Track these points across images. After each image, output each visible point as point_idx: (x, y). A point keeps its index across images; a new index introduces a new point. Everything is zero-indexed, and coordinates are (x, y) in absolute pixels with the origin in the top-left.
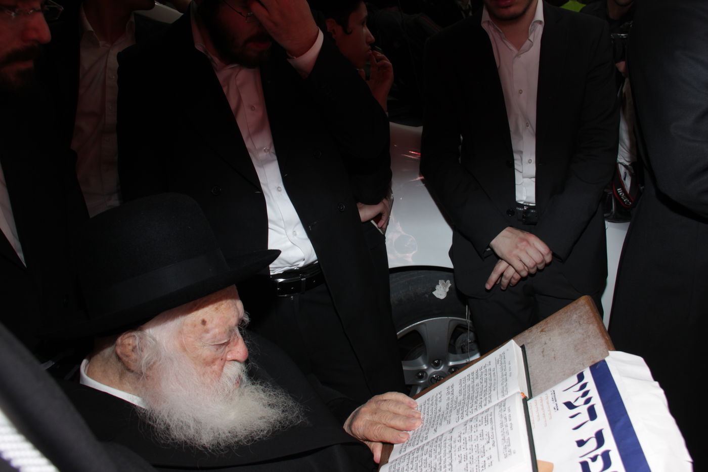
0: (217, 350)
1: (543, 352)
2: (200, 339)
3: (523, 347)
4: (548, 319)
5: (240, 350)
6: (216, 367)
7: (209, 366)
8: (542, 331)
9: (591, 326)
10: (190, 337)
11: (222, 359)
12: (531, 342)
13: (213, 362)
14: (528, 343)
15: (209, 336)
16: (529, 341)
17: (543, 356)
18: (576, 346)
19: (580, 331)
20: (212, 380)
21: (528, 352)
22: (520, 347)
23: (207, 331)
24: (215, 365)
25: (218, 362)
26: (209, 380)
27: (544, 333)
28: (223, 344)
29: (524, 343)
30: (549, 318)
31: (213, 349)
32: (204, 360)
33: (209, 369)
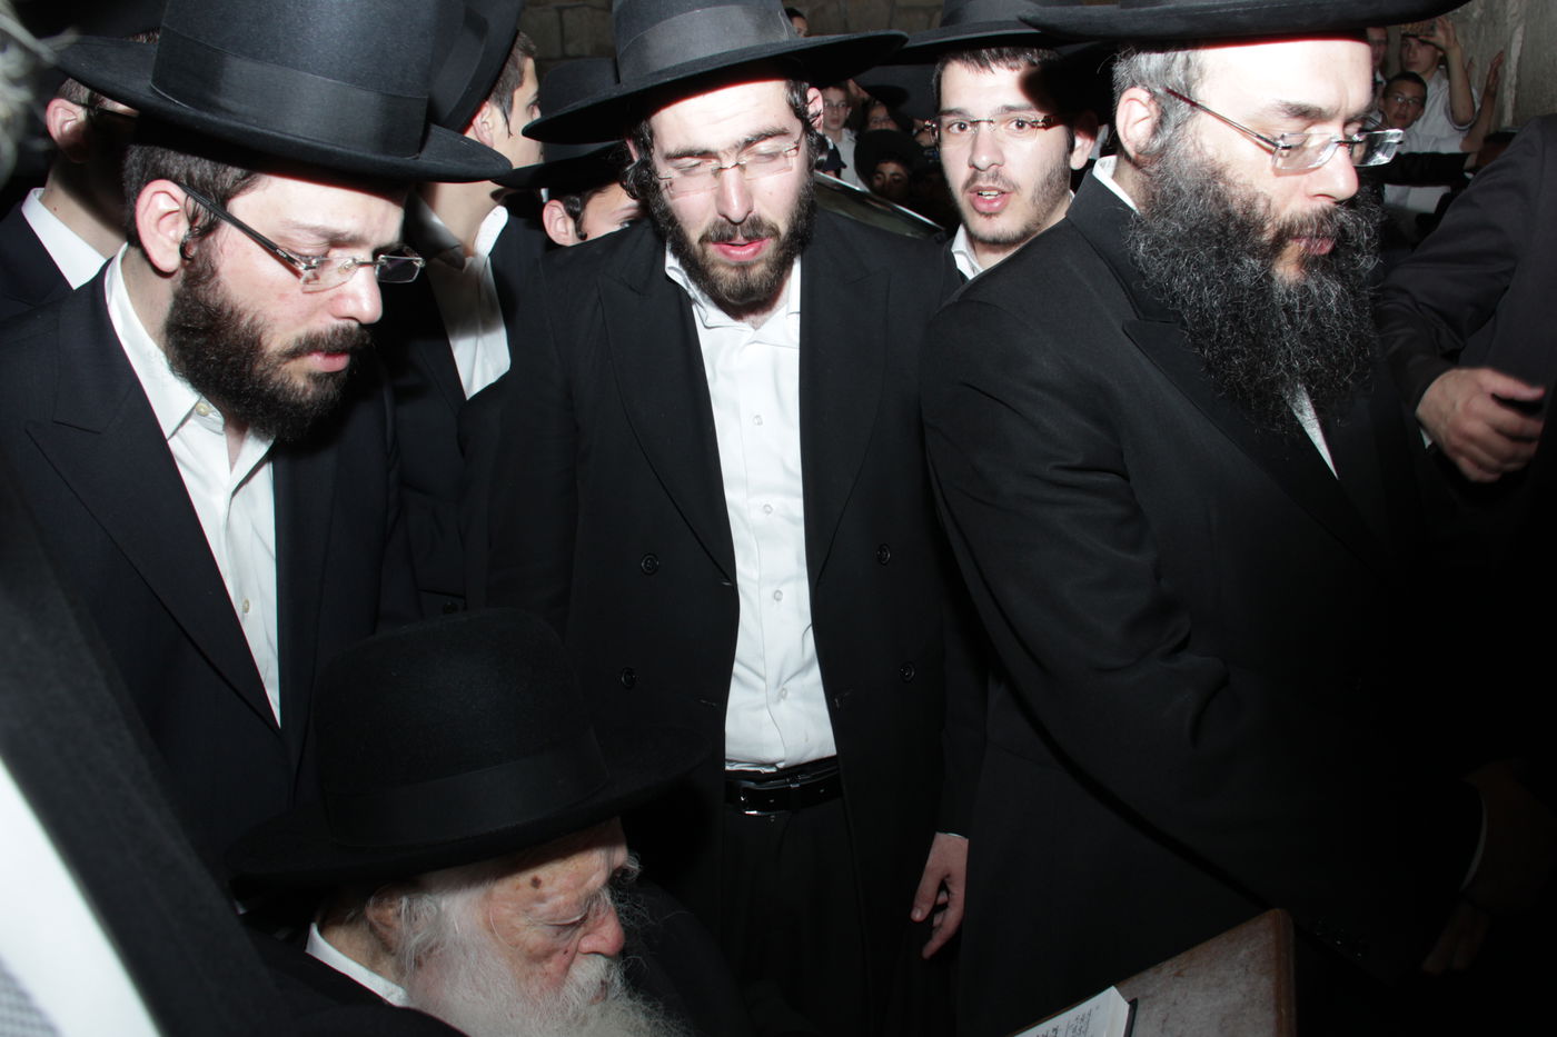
0: (558, 934)
1: (1165, 1021)
2: (527, 911)
3: (1133, 1004)
4: (1197, 950)
5: (608, 933)
6: (551, 967)
7: (539, 962)
8: (1179, 974)
9: (1264, 979)
10: (507, 907)
11: (566, 952)
12: (1152, 996)
13: (548, 955)
14: (1147, 997)
15: (543, 908)
16: (1150, 992)
17: (1163, 1031)
18: (1223, 1020)
19: (1243, 987)
20: (542, 989)
21: (1141, 1015)
22: (1130, 1003)
23: (541, 899)
24: (549, 962)
25: (556, 957)
26: (536, 989)
27: (1180, 979)
28: (574, 924)
29: (1138, 996)
30: (1200, 946)
31: (551, 931)
32: (530, 951)
33: (537, 968)
